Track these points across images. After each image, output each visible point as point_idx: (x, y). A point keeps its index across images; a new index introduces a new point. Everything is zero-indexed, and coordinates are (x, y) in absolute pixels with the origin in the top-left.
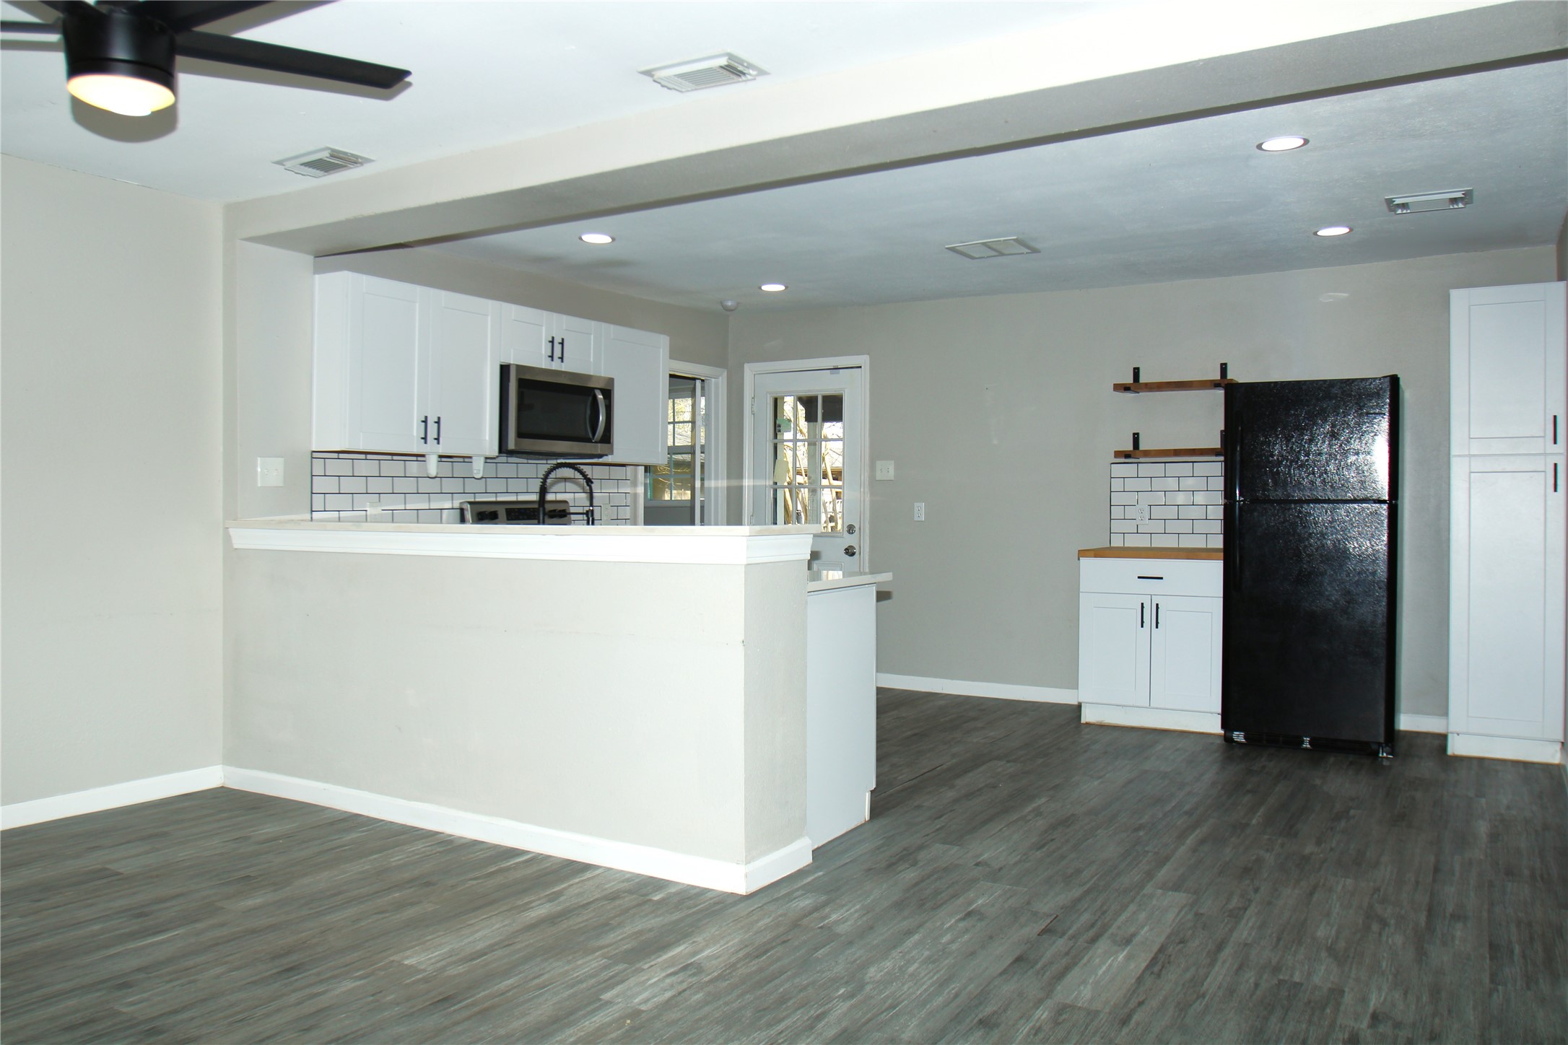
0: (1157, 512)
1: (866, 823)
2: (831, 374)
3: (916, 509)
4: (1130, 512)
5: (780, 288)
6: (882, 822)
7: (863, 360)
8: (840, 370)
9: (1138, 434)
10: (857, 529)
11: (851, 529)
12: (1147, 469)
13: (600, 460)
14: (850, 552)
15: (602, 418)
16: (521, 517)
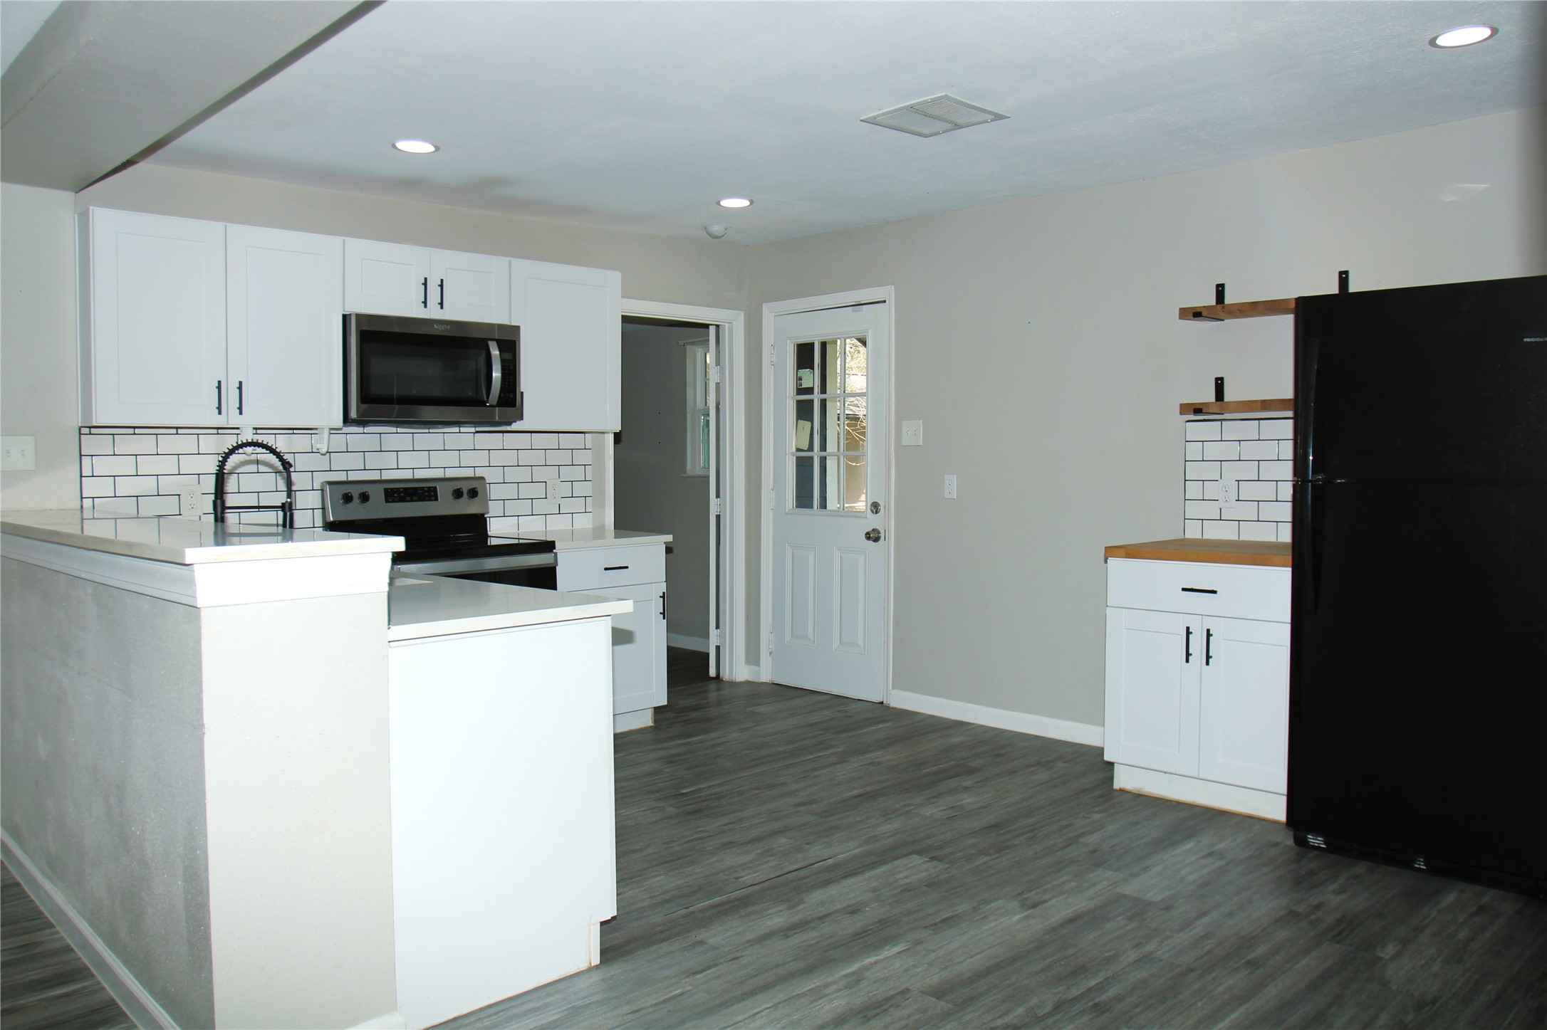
0: (1248, 491)
1: (591, 969)
2: (853, 311)
3: (947, 483)
4: (1212, 490)
5: (743, 203)
6: (615, 970)
7: (887, 292)
8: (864, 306)
9: (1222, 379)
10: (882, 508)
11: (875, 507)
12: (1235, 429)
13: (508, 428)
14: (873, 536)
15: (497, 374)
16: (408, 498)
